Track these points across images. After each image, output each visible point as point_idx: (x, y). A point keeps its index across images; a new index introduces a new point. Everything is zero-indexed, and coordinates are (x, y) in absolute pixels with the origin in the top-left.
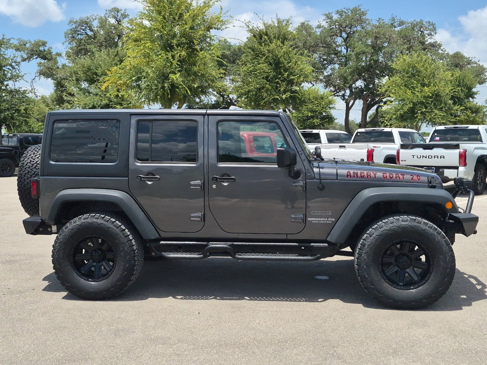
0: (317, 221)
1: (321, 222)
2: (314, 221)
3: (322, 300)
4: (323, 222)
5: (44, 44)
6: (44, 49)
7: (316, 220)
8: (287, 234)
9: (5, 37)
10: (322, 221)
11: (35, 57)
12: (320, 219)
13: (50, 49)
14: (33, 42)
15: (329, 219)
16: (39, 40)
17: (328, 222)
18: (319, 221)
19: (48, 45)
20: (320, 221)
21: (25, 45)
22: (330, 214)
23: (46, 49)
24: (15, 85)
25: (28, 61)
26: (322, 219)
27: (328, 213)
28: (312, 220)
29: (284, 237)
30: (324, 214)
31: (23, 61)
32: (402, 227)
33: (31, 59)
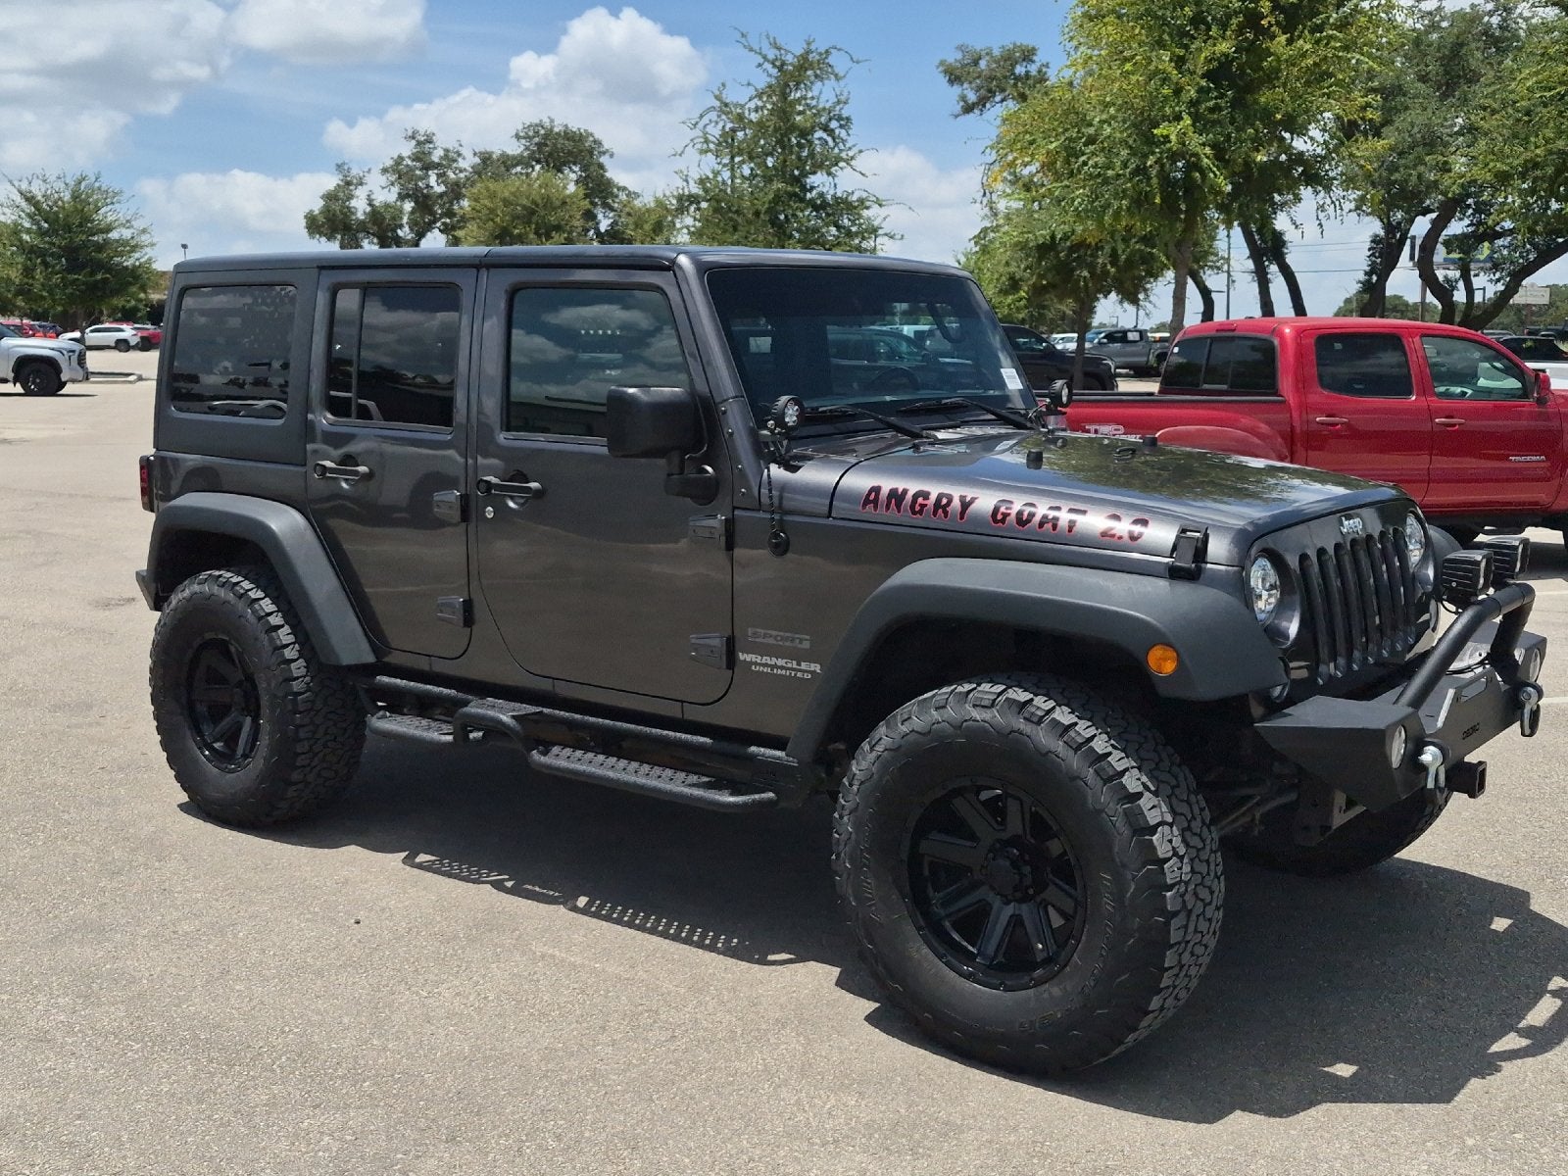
0: (765, 665)
1: (779, 672)
2: (756, 664)
3: (785, 956)
4: (784, 672)
5: (1028, 55)
6: (1027, 72)
7: (764, 661)
8: (682, 702)
9: (813, 47)
10: (782, 668)
11: (998, 98)
12: (774, 661)
13: (1044, 70)
14: (996, 52)
15: (804, 665)
16: (1015, 44)
17: (799, 675)
18: (773, 667)
19: (1039, 58)
20: (775, 666)
21: (976, 62)
22: (806, 645)
23: (1033, 69)
24: (835, 185)
25: (982, 111)
26: (781, 662)
27: (801, 641)
28: (751, 663)
29: (672, 710)
30: (788, 644)
31: (968, 113)
32: (967, 727)
33: (988, 105)
